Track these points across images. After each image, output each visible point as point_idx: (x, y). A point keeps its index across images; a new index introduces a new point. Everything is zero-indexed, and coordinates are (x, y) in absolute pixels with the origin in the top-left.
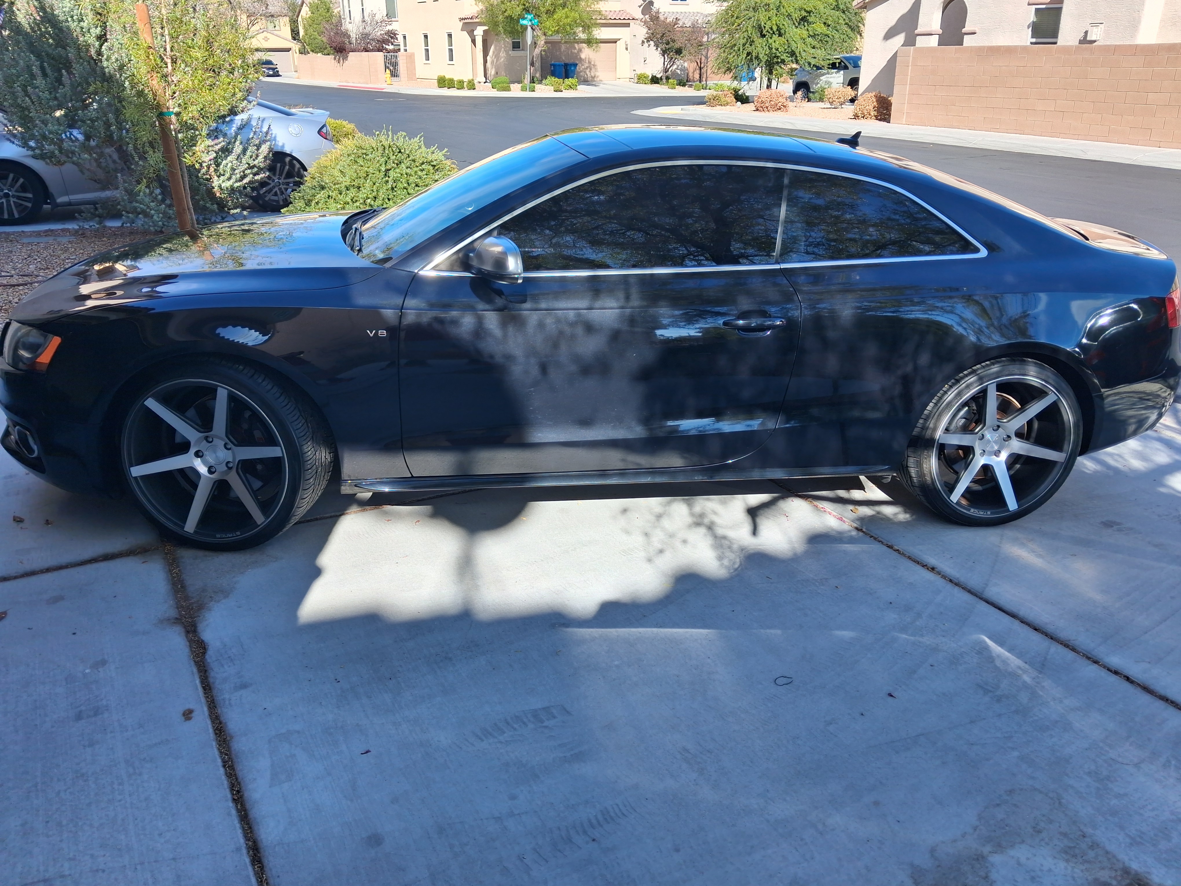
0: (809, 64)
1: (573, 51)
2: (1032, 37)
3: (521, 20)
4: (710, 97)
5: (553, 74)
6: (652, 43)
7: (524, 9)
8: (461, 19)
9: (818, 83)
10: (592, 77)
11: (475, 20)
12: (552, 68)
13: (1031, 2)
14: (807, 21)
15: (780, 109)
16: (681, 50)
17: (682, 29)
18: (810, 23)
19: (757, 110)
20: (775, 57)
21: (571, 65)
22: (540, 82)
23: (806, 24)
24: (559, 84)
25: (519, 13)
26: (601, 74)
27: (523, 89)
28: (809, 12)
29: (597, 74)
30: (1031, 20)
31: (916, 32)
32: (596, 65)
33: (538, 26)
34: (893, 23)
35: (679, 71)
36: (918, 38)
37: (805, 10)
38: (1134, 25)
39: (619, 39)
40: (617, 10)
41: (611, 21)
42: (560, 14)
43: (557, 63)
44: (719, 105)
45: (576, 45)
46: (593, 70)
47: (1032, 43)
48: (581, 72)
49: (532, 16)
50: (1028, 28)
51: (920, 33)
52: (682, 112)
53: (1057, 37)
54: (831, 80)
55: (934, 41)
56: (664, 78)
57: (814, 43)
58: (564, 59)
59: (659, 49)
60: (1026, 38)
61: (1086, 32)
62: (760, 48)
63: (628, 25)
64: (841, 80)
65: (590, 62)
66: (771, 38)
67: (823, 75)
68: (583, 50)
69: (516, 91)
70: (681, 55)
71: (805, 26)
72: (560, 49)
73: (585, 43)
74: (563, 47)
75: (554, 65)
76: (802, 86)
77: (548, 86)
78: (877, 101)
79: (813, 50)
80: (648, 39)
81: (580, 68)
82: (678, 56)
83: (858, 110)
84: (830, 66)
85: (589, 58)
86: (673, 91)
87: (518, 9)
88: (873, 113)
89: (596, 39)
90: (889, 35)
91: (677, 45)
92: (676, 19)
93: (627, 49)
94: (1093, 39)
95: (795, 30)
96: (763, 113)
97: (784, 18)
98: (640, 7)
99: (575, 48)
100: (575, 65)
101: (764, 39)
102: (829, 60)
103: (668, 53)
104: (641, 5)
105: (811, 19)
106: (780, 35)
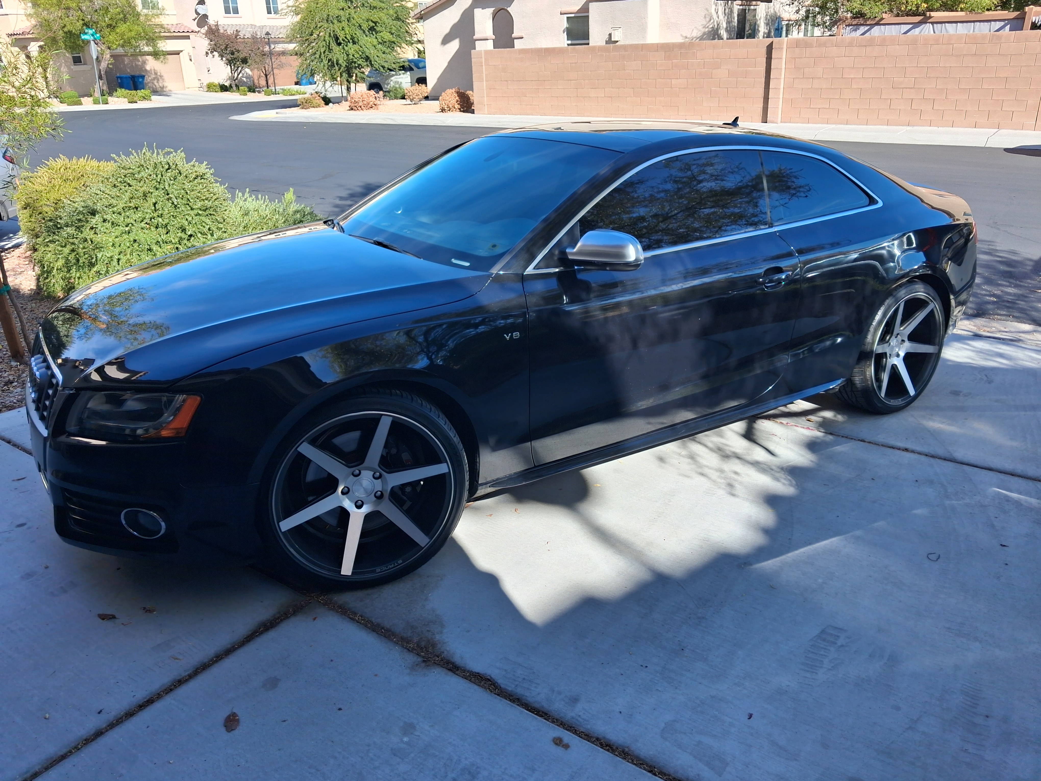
0: (383, 67)
1: (137, 63)
2: (568, 40)
3: (82, 35)
4: (303, 100)
5: (121, 86)
6: (216, 54)
7: (83, 24)
8: (10, 35)
9: (389, 84)
10: (160, 87)
11: (27, 36)
12: (119, 81)
13: (562, 12)
14: (375, 29)
15: (372, 108)
16: (247, 59)
17: (243, 40)
18: (377, 32)
19: (352, 109)
20: (352, 62)
21: (138, 77)
22: (110, 94)
23: (374, 33)
24: (132, 96)
25: (80, 28)
26: (169, 84)
27: (96, 102)
28: (375, 23)
29: (166, 84)
30: (565, 27)
31: (475, 37)
32: (162, 76)
33: (100, 40)
34: (447, 31)
35: (244, 79)
36: (477, 42)
37: (372, 21)
38: (643, 28)
39: (182, 51)
40: (175, 23)
41: (175, 34)
42: (122, 28)
43: (124, 76)
44: (312, 107)
45: (140, 58)
46: (161, 81)
47: (568, 45)
48: (149, 83)
49: (94, 30)
50: (564, 32)
51: (477, 38)
52: (278, 115)
53: (588, 39)
54: (400, 80)
55: (489, 45)
56: (234, 86)
57: (384, 49)
58: (129, 72)
59: (224, 59)
60: (563, 41)
61: (610, 35)
62: (338, 54)
63: (188, 38)
64: (409, 79)
65: (156, 74)
66: (347, 46)
67: (393, 75)
68: (147, 62)
69: (88, 105)
70: (248, 64)
71: (373, 35)
72: (123, 62)
73: (152, 56)
74: (126, 60)
75: (121, 78)
76: (375, 86)
77: (120, 98)
78: (458, 96)
79: (384, 55)
80: (213, 50)
81: (148, 79)
82: (245, 65)
83: (444, 104)
84: (402, 69)
85: (154, 70)
86: (245, 97)
87: (78, 24)
88: (457, 106)
89: (163, 51)
90: (446, 40)
91: (242, 56)
92: (237, 30)
93: (191, 60)
94: (616, 40)
95: (366, 38)
96: (357, 112)
97: (356, 29)
98: (194, 20)
99: (139, 61)
100: (143, 77)
101: (341, 47)
102: (399, 63)
103: (235, 62)
104: (196, 19)
105: (378, 29)
106: (354, 43)
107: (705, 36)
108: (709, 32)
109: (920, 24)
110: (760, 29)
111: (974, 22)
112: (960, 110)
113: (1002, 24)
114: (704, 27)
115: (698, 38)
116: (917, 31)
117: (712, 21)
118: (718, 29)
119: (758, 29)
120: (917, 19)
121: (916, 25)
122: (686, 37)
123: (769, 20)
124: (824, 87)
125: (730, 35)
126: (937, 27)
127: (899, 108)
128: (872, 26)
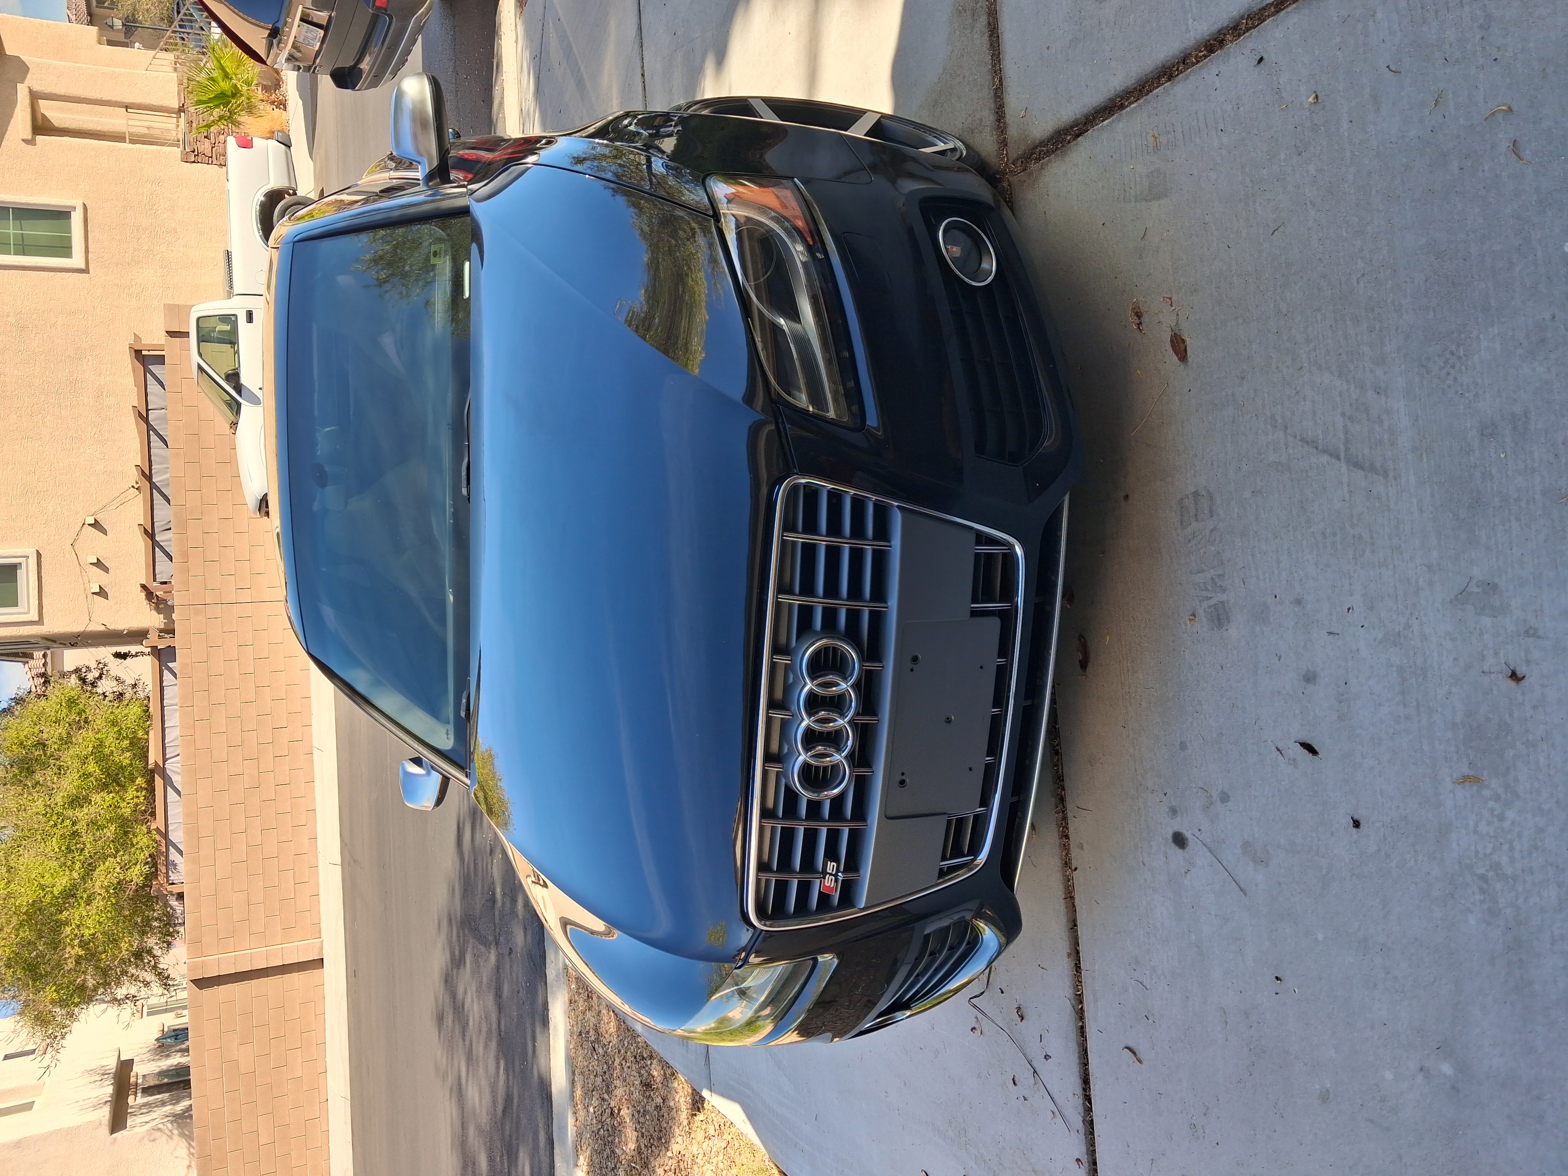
107: (186, 1132)
108: (179, 1126)
109: (166, 776)
110: (176, 1063)
111: (162, 707)
112: (286, 692)
113: (166, 672)
114: (172, 1138)
115: (190, 1144)
116: (176, 779)
117: (161, 1126)
118: (175, 1115)
119: (176, 1065)
120: (159, 782)
121: (168, 781)
122: (189, 1166)
123: (162, 1056)
124: (262, 884)
125: (184, 1097)
126: (169, 753)
127: (287, 772)
128: (169, 843)
